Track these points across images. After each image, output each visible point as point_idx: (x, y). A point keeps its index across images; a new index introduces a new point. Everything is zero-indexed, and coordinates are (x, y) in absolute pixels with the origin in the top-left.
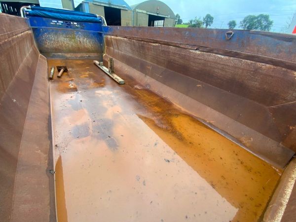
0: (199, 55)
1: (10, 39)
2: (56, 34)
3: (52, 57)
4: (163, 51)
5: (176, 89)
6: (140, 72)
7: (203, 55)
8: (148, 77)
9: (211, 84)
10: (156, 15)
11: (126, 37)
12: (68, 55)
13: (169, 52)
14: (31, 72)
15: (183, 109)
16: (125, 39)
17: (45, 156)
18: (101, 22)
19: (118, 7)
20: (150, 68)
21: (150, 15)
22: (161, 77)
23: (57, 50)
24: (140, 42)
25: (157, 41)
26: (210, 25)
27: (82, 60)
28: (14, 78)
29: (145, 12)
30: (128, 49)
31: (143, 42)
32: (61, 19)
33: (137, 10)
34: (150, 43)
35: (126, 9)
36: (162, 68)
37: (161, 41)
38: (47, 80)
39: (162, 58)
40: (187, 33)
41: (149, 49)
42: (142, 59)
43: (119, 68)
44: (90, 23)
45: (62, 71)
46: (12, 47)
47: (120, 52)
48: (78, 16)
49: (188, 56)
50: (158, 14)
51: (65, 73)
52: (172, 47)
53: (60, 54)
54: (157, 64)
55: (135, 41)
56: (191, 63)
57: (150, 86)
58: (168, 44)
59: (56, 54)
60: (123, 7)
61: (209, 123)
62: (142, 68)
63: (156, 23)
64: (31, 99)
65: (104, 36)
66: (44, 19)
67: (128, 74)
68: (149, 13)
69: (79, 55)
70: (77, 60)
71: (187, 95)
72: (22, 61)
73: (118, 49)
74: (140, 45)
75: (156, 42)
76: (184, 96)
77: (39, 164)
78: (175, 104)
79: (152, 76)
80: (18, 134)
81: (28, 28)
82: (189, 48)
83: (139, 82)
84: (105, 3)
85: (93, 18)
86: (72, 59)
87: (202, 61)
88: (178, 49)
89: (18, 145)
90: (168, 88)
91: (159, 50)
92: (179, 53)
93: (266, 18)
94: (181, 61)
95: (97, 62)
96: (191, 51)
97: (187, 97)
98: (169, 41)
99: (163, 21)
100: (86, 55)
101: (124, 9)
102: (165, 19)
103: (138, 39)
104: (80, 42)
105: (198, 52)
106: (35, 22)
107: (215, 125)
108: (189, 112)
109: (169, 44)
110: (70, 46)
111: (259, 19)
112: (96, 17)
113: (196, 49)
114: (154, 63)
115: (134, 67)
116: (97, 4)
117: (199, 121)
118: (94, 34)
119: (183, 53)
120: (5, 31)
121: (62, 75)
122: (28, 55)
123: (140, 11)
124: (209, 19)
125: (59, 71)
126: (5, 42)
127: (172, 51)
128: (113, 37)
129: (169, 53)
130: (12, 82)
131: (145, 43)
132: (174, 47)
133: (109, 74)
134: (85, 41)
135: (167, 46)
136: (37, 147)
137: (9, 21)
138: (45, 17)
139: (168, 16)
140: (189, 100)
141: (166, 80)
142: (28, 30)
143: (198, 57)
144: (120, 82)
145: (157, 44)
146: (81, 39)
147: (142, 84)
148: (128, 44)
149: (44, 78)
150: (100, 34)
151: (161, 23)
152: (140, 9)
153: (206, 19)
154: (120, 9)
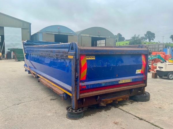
10: (98, 37)
19: (65, 34)
29: (88, 35)
33: (81, 35)
50: (99, 36)
60: (70, 33)
63: (98, 42)
68: (91, 36)
84: (56, 32)
99: (105, 40)
101: (69, 34)
102: (106, 39)
116: (49, 33)
139: (108, 36)
151: (103, 42)
152: (84, 34)
153: (147, 35)
154: (68, 35)
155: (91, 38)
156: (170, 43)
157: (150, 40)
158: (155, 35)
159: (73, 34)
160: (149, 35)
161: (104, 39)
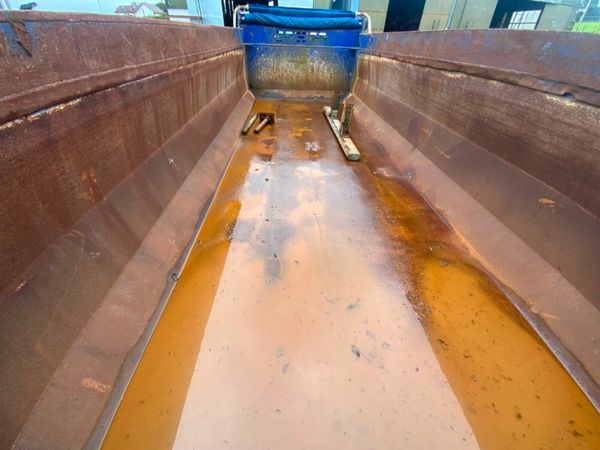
0: (569, 112)
1: (191, 66)
2: (277, 56)
3: (264, 96)
4: (469, 93)
5: (476, 196)
6: (404, 139)
7: (583, 113)
8: (418, 153)
9: (585, 206)
11: (395, 59)
12: (288, 94)
13: (483, 97)
14: (219, 118)
15: (474, 253)
16: (394, 61)
17: (178, 251)
18: (359, 28)
20: (428, 132)
22: (448, 157)
23: (273, 84)
24: (422, 69)
25: (461, 66)
27: (308, 104)
28: (183, 128)
30: (395, 85)
31: (428, 69)
32: (290, 28)
34: (443, 72)
36: (457, 136)
37: (470, 67)
38: (238, 134)
39: (463, 111)
40: (549, 44)
41: (435, 87)
42: (418, 111)
43: (366, 125)
44: (338, 31)
45: (265, 120)
46: (190, 79)
47: (379, 90)
48: (320, 19)
49: (535, 111)
51: (269, 127)
52: (495, 82)
53: (276, 91)
54: (448, 125)
55: (411, 65)
56: (541, 132)
57: (414, 174)
58: (486, 75)
59: (270, 91)
61: (536, 315)
62: (412, 130)
63: (516, 17)
64: (200, 162)
65: (359, 57)
66: (266, 29)
67: (378, 140)
69: (305, 94)
70: (299, 103)
71: (501, 218)
72: (208, 101)
73: (377, 85)
74: (421, 76)
75: (458, 69)
76: (493, 219)
77: (164, 259)
78: (458, 233)
79: (427, 153)
80: (157, 209)
81: (236, 45)
82: (545, 89)
83: (395, 160)
85: (347, 19)
86: (291, 102)
87: (576, 133)
88: (511, 88)
89: (151, 224)
90: (457, 189)
91: (461, 90)
92: (511, 100)
94: (511, 125)
95: (328, 109)
96: (548, 97)
97: (499, 225)
98: (490, 67)
99: (538, 11)
100: (316, 94)
103: (420, 62)
104: (313, 70)
105: (568, 103)
106: (252, 34)
107: (554, 328)
108: (488, 265)
109: (491, 73)
110: (295, 78)
112: (354, 16)
113: (566, 95)
114: (440, 120)
115: (396, 127)
117: (505, 298)
118: (341, 52)
119: (524, 101)
120: (182, 52)
121: (262, 129)
122: (223, 91)
125: (262, 120)
126: (178, 72)
127: (492, 95)
128: (373, 58)
129: (482, 100)
130: (179, 132)
131: (432, 70)
132: (501, 84)
133: (338, 135)
134: (322, 67)
135: (483, 80)
136: (173, 235)
137: (194, 35)
138: (267, 25)
140: (500, 233)
141: (457, 167)
142: (234, 50)
143: (566, 120)
144: (350, 155)
145: (459, 75)
146: (315, 65)
147: (399, 165)
148: (396, 74)
149: (234, 131)
150: (353, 53)
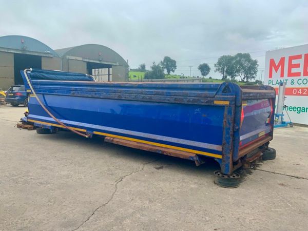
10: (98, 62)
19: (36, 54)
21: (88, 63)
26: (173, 71)
29: (80, 59)
33: (68, 57)
35: (51, 56)
50: (100, 61)
60: (46, 53)
68: (86, 60)
84: (16, 50)
85: (83, 77)
93: (247, 57)
101: (45, 55)
102: (113, 67)
111: (238, 59)
116: (3, 50)
123: (74, 58)
124: (170, 64)
139: (116, 63)
151: (104, 71)
152: (72, 55)
153: (165, 63)
154: (41, 56)
155: (86, 64)
156: (198, 77)
157: (169, 71)
158: (177, 65)
159: (51, 55)
160: (167, 63)
161: (107, 68)
